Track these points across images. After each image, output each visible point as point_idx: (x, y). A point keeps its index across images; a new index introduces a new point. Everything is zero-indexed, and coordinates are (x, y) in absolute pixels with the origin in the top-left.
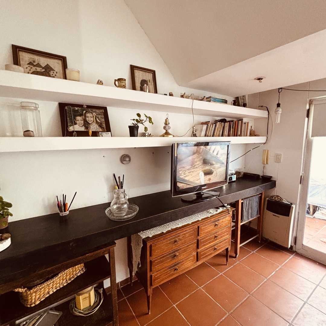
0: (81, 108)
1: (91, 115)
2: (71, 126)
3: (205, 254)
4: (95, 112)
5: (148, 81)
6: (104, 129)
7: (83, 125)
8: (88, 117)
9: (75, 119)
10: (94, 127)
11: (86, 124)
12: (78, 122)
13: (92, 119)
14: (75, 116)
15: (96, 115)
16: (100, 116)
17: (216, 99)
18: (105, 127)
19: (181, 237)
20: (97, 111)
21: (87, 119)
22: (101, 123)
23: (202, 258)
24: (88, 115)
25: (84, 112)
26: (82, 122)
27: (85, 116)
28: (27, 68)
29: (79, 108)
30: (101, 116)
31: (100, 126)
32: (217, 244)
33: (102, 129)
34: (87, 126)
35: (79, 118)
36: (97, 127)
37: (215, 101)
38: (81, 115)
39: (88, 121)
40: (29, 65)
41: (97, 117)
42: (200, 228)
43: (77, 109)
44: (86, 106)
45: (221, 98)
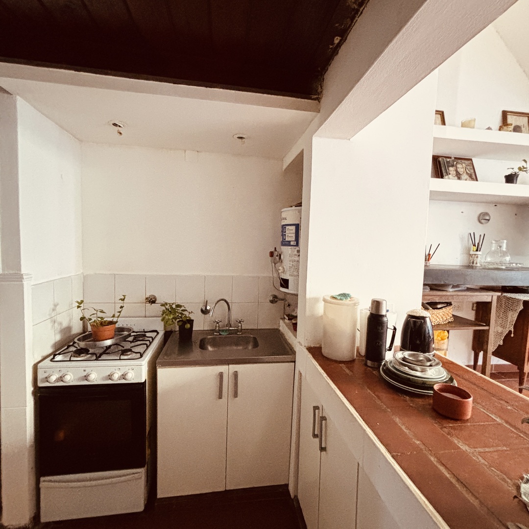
0: (451, 160)
1: (461, 166)
2: (446, 175)
4: (464, 163)
5: (522, 127)
7: (456, 175)
8: (459, 168)
9: (448, 169)
10: (465, 178)
12: (451, 172)
13: (462, 170)
14: (448, 167)
15: (465, 166)
16: (468, 167)
21: (458, 170)
25: (455, 163)
26: (455, 172)
27: (456, 167)
31: (470, 176)
33: (472, 179)
34: (459, 176)
35: (451, 169)
36: (467, 178)
38: (453, 166)
39: (459, 172)
43: (448, 160)
44: (454, 158)
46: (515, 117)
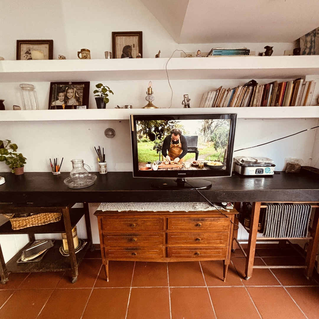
0: (64, 85)
1: (72, 91)
2: (54, 101)
3: (179, 254)
4: (76, 87)
5: (132, 46)
6: (80, 103)
7: (64, 100)
8: (69, 93)
9: (58, 95)
10: (72, 102)
11: (66, 99)
12: (60, 98)
13: (72, 94)
14: (58, 93)
15: (76, 90)
17: (224, 51)
18: (82, 101)
19: (139, 223)
20: (78, 86)
22: (79, 98)
23: (173, 256)
24: (70, 91)
25: (67, 88)
26: (63, 97)
27: (67, 92)
28: (24, 57)
29: (63, 85)
30: (80, 91)
31: (78, 100)
32: (201, 249)
33: (78, 103)
34: (66, 100)
35: (61, 94)
36: (74, 101)
37: (221, 55)
38: (63, 91)
39: (68, 96)
40: (26, 54)
41: (77, 92)
42: (169, 221)
43: (61, 86)
44: (71, 83)
45: (235, 49)
46: (124, 37)
